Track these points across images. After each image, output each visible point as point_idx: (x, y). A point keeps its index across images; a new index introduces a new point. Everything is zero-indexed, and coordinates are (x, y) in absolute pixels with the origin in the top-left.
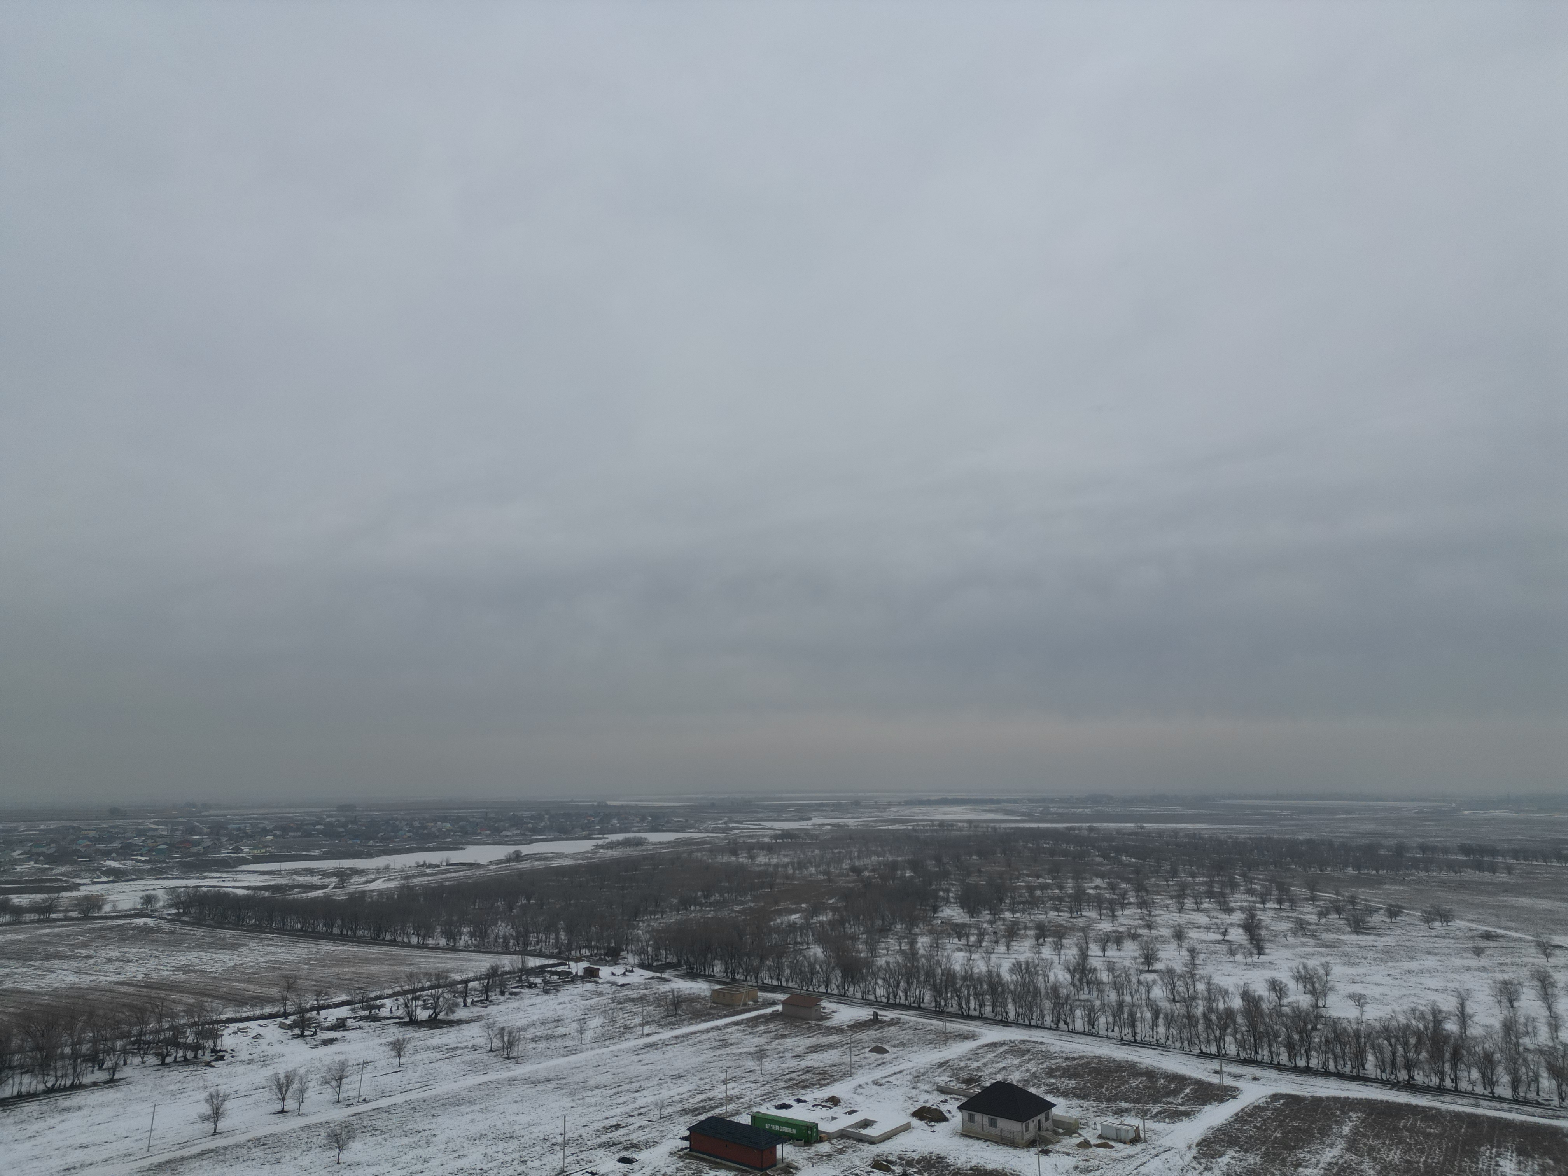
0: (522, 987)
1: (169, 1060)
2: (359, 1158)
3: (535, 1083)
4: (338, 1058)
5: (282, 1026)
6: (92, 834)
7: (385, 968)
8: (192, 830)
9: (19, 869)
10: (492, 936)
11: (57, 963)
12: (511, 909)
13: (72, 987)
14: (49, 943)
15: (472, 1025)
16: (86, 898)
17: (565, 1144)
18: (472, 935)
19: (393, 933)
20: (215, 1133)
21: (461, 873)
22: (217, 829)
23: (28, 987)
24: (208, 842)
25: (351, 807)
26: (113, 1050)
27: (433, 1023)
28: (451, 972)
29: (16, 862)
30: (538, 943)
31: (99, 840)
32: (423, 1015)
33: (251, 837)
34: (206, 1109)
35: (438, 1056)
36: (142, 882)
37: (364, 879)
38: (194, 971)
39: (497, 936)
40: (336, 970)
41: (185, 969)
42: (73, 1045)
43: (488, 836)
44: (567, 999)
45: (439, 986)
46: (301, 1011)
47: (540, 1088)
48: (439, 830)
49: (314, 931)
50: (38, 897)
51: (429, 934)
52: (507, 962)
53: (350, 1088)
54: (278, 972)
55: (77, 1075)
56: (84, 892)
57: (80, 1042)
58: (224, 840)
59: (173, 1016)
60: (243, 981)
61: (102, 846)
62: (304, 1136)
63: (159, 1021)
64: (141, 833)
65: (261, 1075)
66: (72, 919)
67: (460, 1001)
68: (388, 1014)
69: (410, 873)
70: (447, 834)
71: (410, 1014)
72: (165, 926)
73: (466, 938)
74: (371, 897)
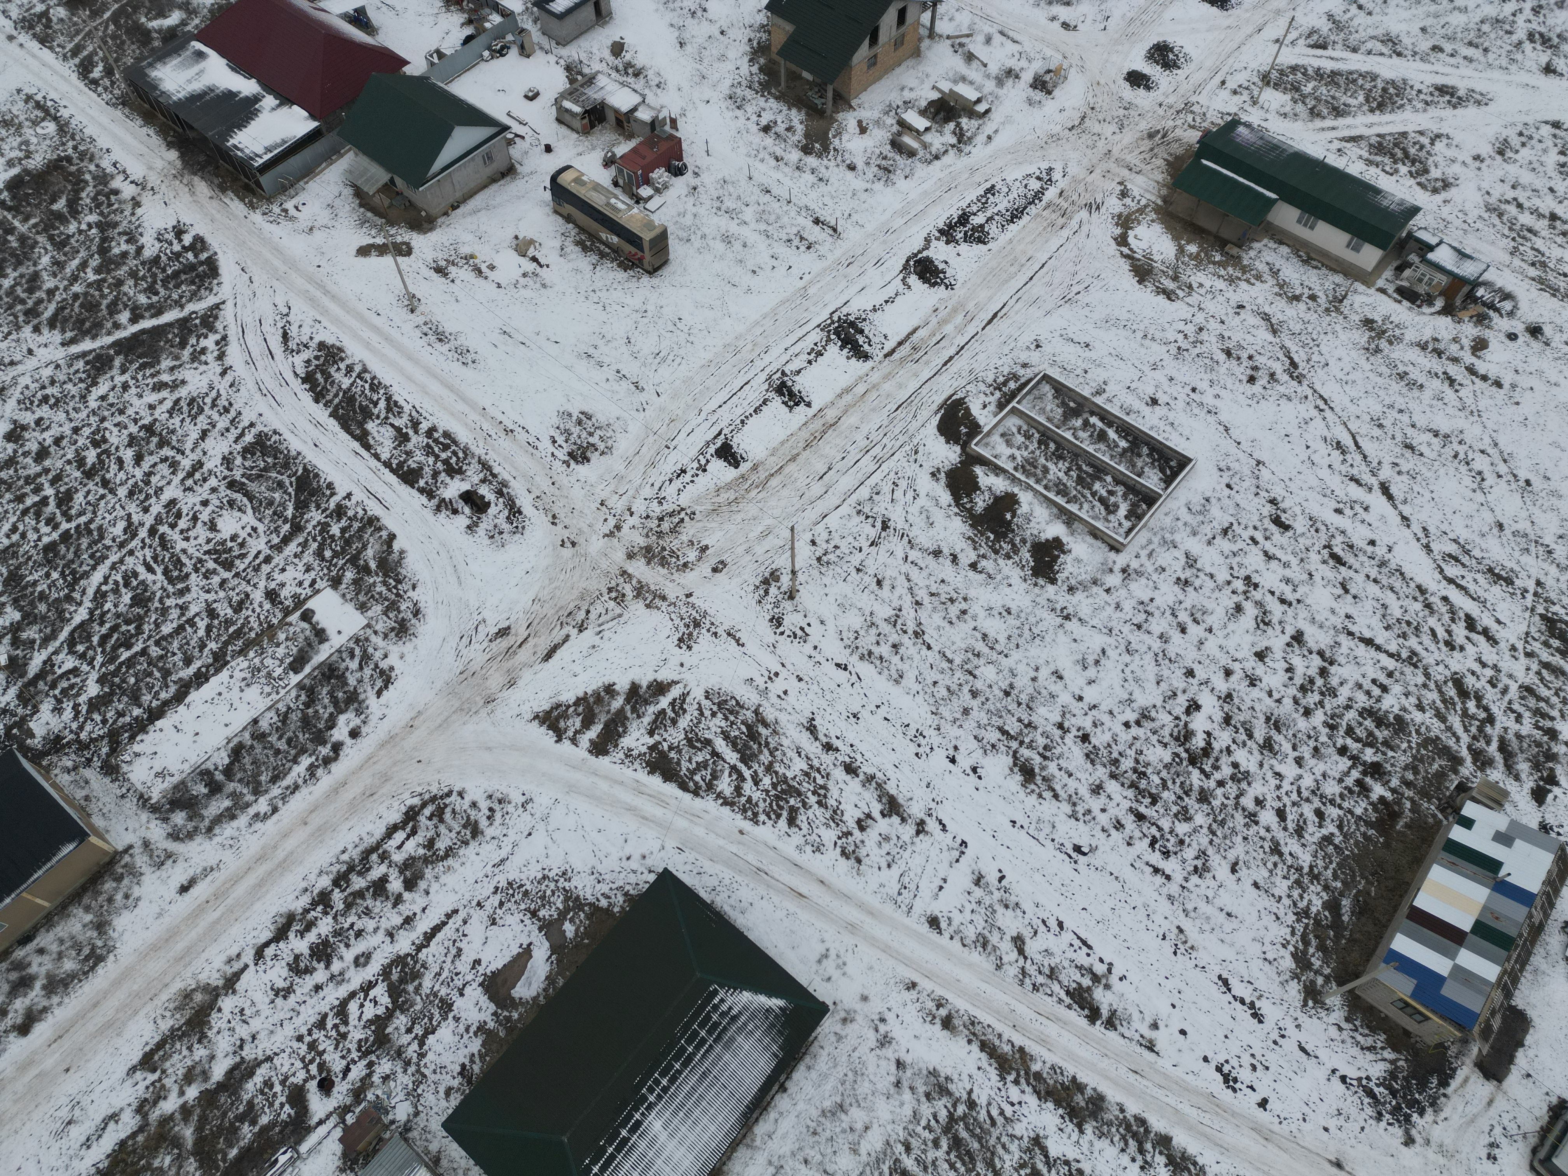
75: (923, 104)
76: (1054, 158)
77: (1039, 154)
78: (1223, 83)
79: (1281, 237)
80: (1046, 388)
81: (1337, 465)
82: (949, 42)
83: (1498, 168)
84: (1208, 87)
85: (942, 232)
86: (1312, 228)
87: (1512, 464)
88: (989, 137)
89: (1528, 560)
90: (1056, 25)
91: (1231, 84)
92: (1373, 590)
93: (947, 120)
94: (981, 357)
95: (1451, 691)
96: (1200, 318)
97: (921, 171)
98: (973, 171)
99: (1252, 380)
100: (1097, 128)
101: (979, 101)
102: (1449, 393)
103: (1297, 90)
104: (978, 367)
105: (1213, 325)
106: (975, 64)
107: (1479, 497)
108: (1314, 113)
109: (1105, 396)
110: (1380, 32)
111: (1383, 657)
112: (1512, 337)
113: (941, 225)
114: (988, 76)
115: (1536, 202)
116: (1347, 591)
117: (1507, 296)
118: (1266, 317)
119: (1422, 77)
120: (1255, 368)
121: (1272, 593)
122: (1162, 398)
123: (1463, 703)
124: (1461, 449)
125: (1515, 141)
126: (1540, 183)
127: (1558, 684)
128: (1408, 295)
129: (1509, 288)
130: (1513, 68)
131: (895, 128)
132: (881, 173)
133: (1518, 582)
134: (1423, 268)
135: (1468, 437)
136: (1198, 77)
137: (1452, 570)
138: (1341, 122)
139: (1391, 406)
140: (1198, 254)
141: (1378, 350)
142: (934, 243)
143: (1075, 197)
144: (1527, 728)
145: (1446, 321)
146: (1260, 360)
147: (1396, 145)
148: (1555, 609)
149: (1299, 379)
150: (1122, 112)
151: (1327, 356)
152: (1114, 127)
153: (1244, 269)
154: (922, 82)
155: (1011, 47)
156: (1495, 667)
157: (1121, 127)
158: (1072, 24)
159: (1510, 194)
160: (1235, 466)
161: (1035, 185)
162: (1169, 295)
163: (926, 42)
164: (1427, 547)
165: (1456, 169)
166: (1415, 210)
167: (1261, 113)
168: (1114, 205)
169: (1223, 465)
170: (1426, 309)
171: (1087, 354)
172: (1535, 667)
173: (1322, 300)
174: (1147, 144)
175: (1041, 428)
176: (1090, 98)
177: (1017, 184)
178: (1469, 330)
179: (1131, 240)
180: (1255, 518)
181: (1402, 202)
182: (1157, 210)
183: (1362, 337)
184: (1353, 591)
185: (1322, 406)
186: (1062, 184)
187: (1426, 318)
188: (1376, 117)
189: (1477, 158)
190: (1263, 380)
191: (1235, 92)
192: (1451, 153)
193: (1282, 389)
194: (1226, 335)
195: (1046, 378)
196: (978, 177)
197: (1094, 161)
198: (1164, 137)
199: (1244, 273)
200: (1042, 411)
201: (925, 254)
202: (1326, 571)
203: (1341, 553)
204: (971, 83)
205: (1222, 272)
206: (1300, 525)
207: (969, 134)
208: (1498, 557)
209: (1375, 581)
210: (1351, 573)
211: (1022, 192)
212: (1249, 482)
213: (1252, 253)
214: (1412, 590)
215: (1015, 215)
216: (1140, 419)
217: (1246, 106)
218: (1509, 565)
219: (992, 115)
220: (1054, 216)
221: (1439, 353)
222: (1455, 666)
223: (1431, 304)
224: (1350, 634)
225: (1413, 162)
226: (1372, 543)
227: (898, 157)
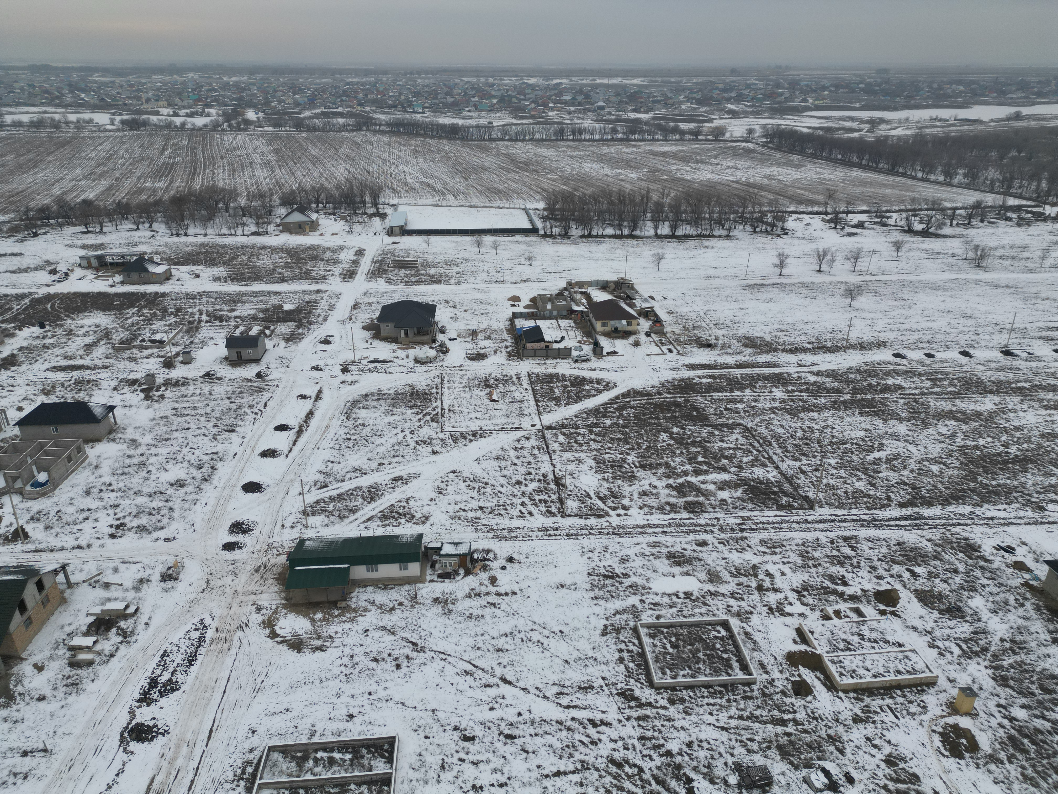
0: (999, 219)
1: (758, 230)
2: (862, 306)
3: (997, 286)
4: (857, 246)
5: (823, 220)
6: (721, 86)
7: (896, 192)
8: (778, 86)
9: (683, 107)
10: (982, 178)
11: (702, 166)
12: (1002, 158)
13: (709, 181)
14: (698, 154)
15: (954, 239)
16: (717, 128)
17: (1011, 331)
18: (965, 176)
19: (905, 168)
20: (780, 275)
21: (965, 127)
22: (794, 85)
23: (688, 178)
24: (787, 94)
25: (886, 71)
26: (729, 219)
27: (925, 234)
28: (945, 200)
29: (681, 103)
30: (1020, 187)
31: (724, 90)
32: (918, 227)
33: (815, 91)
34: (777, 261)
35: (926, 256)
36: (747, 119)
37: (889, 127)
38: (774, 179)
39: (986, 179)
40: (862, 189)
41: (769, 177)
42: (710, 213)
43: (994, 98)
44: (1036, 233)
45: (933, 209)
46: (836, 213)
47: (999, 290)
48: (953, 91)
49: (849, 161)
50: (692, 125)
51: (931, 170)
52: (990, 199)
53: (863, 264)
54: (824, 186)
55: (711, 230)
56: (716, 123)
57: (713, 212)
58: (797, 93)
59: (761, 205)
60: (802, 189)
61: (725, 95)
62: (831, 287)
63: (753, 207)
64: (748, 86)
65: (810, 248)
66: (709, 140)
67: (948, 222)
68: (893, 223)
69: (924, 124)
70: (959, 94)
71: (909, 225)
72: (759, 149)
73: (961, 177)
74: (893, 141)
75: (84, 628)
76: (200, 612)
77: (188, 615)
78: (283, 526)
79: (364, 584)
80: (276, 756)
81: (473, 684)
82: (86, 584)
83: (443, 501)
84: (276, 532)
85: (140, 701)
86: (377, 570)
87: (548, 627)
88: (147, 624)
89: (590, 670)
90: (161, 542)
91: (288, 524)
92: (538, 740)
93: (108, 629)
94: (215, 766)
95: (614, 769)
96: (347, 651)
97: (103, 671)
98: (145, 650)
99: (398, 667)
100: (220, 583)
101: (127, 607)
102: (496, 610)
103: (326, 511)
104: (217, 774)
105: (357, 650)
106: (113, 588)
107: (547, 654)
108: (341, 517)
109: (318, 734)
110: (349, 468)
111: (571, 777)
112: (504, 568)
113: (137, 696)
114: (127, 590)
115: (470, 506)
116: (527, 752)
117: (488, 551)
118: (384, 628)
119: (383, 478)
120: (396, 659)
121: (492, 785)
122: (354, 711)
123: (623, 771)
124: (522, 635)
125: (443, 486)
126: (465, 497)
127: (650, 725)
128: (445, 576)
129: (486, 548)
130: (419, 458)
131: (68, 654)
132: (69, 689)
133: (595, 685)
134: (443, 560)
135: (521, 627)
136: (266, 530)
137: (565, 701)
138: (357, 515)
139: (476, 635)
140: (324, 617)
141: (450, 611)
142: (138, 712)
143: (228, 627)
144: (658, 761)
145: (470, 578)
146: (396, 653)
147: (391, 512)
148: (620, 686)
149: (422, 650)
150: (231, 567)
151: (428, 629)
152: (232, 577)
153: (355, 610)
154: (77, 616)
155: (134, 567)
156: (621, 738)
157: (236, 575)
158: (171, 537)
159: (457, 508)
160: (422, 722)
161: (196, 635)
162: (321, 649)
163: (68, 592)
164: (545, 697)
165: (425, 510)
166: (421, 536)
167: (313, 530)
168: (257, 618)
169: (415, 727)
170: (458, 578)
171: (290, 715)
172: (635, 724)
173: (406, 602)
174: (257, 576)
175: (287, 785)
176: (206, 569)
177: (183, 640)
178: (484, 576)
179: (279, 631)
180: (453, 745)
181: (412, 536)
182: (285, 606)
183: (438, 609)
184: (530, 750)
185: (444, 657)
186: (214, 625)
187: (461, 582)
188: (374, 505)
189: (431, 500)
190: (405, 663)
191: (293, 527)
192: (419, 503)
193: (417, 661)
194: (368, 651)
195: (272, 749)
196: (150, 652)
197: (229, 601)
198: (265, 567)
199: (356, 612)
200: (281, 772)
201: (134, 723)
202: (510, 749)
203: (509, 732)
204: (116, 599)
205: (344, 619)
206: (478, 731)
207: (130, 629)
208: (578, 679)
209: (536, 735)
210: (522, 740)
211: (188, 643)
212: (436, 726)
213: (354, 600)
214: (557, 727)
215: (191, 660)
216: (349, 734)
217: (303, 531)
218: (585, 678)
219: (142, 610)
220: (219, 646)
221: (479, 595)
222: (605, 753)
223: (458, 574)
224: (547, 776)
225: (405, 515)
226: (520, 714)
227: (79, 672)
